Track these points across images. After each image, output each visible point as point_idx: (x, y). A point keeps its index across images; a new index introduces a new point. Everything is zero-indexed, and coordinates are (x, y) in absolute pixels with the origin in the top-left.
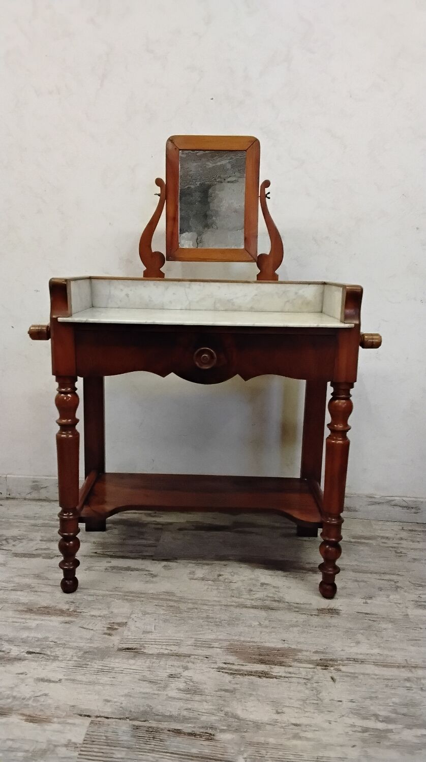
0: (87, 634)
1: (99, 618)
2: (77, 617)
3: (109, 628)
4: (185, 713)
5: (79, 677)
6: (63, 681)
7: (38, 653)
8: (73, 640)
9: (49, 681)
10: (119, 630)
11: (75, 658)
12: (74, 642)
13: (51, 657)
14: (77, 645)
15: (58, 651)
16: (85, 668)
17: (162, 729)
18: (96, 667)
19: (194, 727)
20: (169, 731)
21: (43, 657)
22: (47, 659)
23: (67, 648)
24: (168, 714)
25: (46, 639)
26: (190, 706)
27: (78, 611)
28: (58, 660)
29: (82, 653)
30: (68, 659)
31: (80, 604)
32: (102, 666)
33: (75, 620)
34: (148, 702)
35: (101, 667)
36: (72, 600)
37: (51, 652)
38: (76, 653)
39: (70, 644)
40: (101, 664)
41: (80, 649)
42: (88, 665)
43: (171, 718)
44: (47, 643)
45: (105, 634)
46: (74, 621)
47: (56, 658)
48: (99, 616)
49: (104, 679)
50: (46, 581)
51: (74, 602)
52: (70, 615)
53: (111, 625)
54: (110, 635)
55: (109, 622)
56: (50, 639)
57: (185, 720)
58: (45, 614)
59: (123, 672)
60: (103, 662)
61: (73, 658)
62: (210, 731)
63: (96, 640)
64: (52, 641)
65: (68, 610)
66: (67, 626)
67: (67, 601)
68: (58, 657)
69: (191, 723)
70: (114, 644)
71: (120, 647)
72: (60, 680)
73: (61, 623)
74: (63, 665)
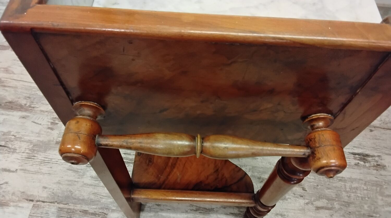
0: (37, 128)
1: (46, 113)
2: (31, 113)
3: (52, 123)
4: (92, 197)
5: (28, 168)
6: (18, 171)
7: (3, 146)
8: (27, 134)
9: (9, 171)
10: (58, 125)
11: (27, 151)
12: (27, 136)
13: (12, 150)
14: (29, 139)
15: (17, 144)
16: (33, 160)
17: (76, 211)
18: (40, 158)
19: (96, 208)
20: (80, 211)
21: (6, 150)
22: (9, 152)
23: (23, 141)
24: (81, 198)
25: (10, 132)
26: (96, 191)
27: (32, 106)
28: (16, 152)
29: (32, 146)
30: (22, 151)
31: (34, 99)
32: (45, 158)
33: (29, 114)
34: (70, 188)
35: (43, 159)
36: (28, 95)
37: (12, 145)
38: (28, 146)
39: (25, 137)
40: (44, 156)
41: (30, 142)
42: (35, 157)
43: (83, 201)
44: (10, 137)
45: (49, 128)
46: (28, 116)
47: (14, 151)
48: (46, 112)
49: (45, 169)
50: (12, 75)
51: (31, 97)
52: (26, 110)
53: (54, 120)
54: (52, 129)
55: (52, 117)
56: (12, 133)
57: (92, 202)
58: (9, 109)
59: (58, 163)
60: (45, 154)
61: (25, 151)
62: (105, 211)
63: (43, 134)
64: (13, 135)
65: (26, 105)
66: (24, 120)
67: (25, 97)
68: (16, 149)
69: (94, 205)
70: (54, 138)
71: (58, 140)
72: (17, 170)
73: (20, 118)
74: (19, 156)
